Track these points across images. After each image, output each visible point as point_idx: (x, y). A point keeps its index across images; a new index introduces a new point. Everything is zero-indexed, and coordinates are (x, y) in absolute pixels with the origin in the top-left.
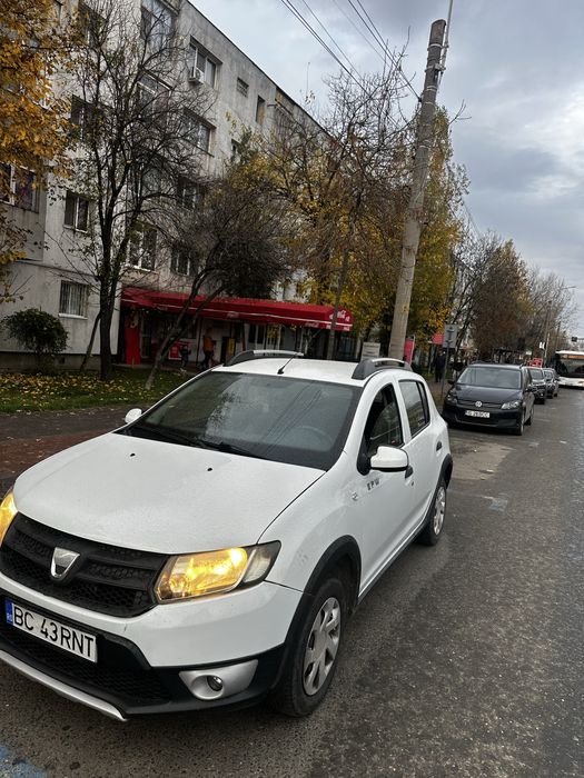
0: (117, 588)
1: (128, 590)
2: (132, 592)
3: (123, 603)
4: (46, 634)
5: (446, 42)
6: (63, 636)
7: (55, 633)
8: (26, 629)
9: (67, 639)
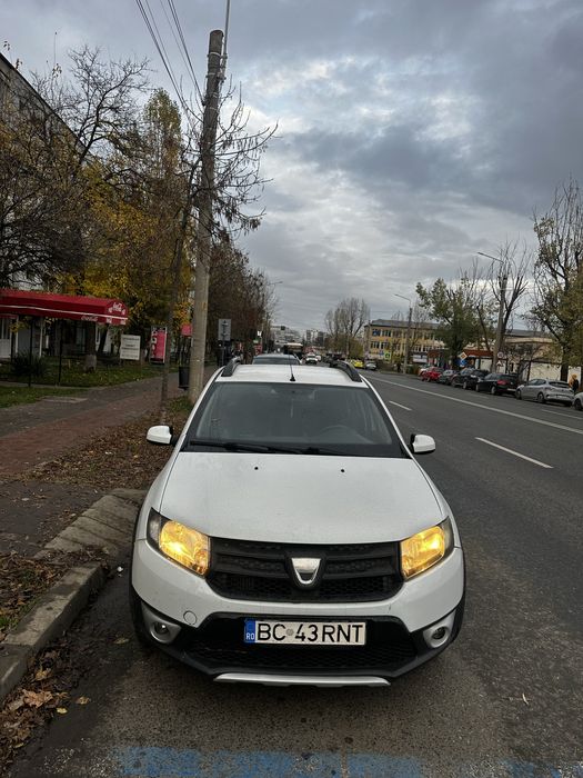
0: (365, 578)
1: (375, 578)
2: (379, 578)
3: (376, 589)
4: (303, 638)
5: (225, 53)
6: (324, 633)
7: (315, 633)
8: (272, 641)
9: (330, 634)
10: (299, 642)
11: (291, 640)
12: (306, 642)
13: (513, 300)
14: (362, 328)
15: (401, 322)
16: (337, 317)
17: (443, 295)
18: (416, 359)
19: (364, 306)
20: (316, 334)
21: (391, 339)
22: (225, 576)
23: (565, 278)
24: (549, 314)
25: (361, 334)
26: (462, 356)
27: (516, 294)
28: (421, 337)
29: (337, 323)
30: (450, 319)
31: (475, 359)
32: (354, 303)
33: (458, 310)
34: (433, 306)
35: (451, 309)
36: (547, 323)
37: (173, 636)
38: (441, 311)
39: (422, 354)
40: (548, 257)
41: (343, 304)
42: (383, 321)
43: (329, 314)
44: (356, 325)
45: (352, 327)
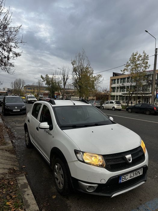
6: (135, 174)
7: (133, 175)
8: (125, 180)
9: (136, 174)
10: (131, 178)
11: (129, 179)
12: (132, 178)
13: (66, 80)
14: (23, 87)
15: (35, 86)
16: (15, 84)
17: (48, 79)
18: (40, 96)
19: (23, 81)
20: (7, 89)
21: (32, 90)
22: (109, 166)
23: (79, 76)
24: (76, 84)
25: (23, 89)
26: (55, 95)
27: (67, 79)
28: (41, 90)
29: (15, 86)
30: (51, 85)
31: (58, 96)
32: (20, 80)
33: (53, 83)
34: (46, 81)
35: (51, 82)
36: (76, 86)
37: (95, 188)
38: (48, 83)
39: (41, 95)
40: (75, 70)
41: (17, 80)
42: (29, 85)
43: (12, 83)
44: (21, 86)
45: (20, 87)
